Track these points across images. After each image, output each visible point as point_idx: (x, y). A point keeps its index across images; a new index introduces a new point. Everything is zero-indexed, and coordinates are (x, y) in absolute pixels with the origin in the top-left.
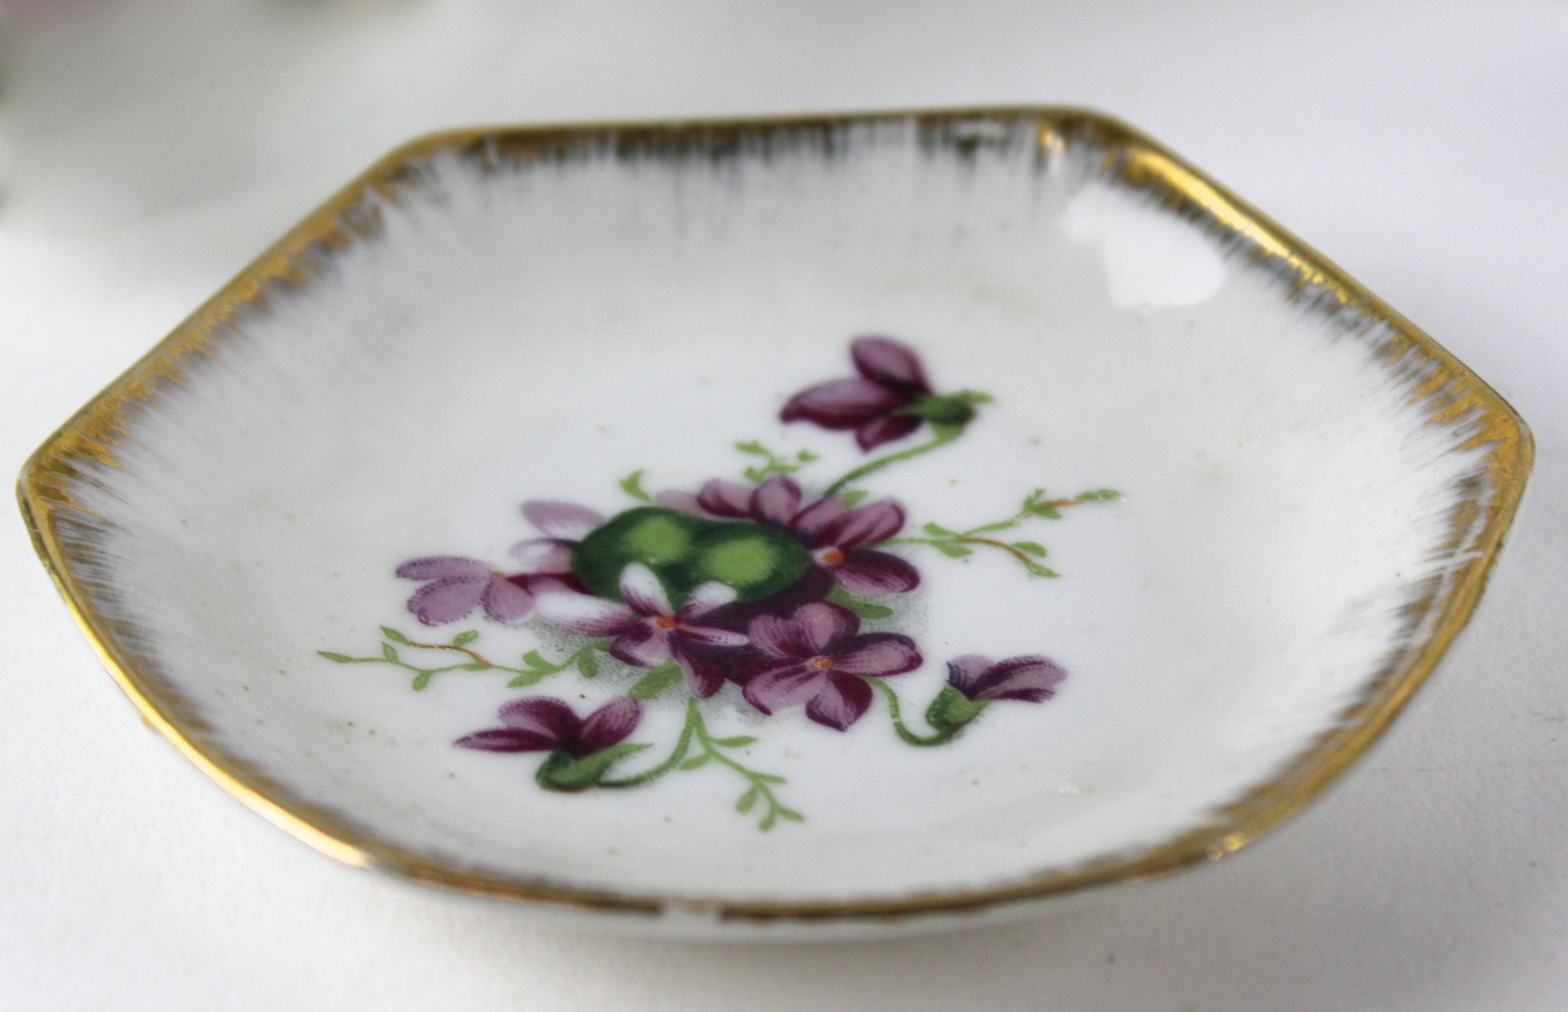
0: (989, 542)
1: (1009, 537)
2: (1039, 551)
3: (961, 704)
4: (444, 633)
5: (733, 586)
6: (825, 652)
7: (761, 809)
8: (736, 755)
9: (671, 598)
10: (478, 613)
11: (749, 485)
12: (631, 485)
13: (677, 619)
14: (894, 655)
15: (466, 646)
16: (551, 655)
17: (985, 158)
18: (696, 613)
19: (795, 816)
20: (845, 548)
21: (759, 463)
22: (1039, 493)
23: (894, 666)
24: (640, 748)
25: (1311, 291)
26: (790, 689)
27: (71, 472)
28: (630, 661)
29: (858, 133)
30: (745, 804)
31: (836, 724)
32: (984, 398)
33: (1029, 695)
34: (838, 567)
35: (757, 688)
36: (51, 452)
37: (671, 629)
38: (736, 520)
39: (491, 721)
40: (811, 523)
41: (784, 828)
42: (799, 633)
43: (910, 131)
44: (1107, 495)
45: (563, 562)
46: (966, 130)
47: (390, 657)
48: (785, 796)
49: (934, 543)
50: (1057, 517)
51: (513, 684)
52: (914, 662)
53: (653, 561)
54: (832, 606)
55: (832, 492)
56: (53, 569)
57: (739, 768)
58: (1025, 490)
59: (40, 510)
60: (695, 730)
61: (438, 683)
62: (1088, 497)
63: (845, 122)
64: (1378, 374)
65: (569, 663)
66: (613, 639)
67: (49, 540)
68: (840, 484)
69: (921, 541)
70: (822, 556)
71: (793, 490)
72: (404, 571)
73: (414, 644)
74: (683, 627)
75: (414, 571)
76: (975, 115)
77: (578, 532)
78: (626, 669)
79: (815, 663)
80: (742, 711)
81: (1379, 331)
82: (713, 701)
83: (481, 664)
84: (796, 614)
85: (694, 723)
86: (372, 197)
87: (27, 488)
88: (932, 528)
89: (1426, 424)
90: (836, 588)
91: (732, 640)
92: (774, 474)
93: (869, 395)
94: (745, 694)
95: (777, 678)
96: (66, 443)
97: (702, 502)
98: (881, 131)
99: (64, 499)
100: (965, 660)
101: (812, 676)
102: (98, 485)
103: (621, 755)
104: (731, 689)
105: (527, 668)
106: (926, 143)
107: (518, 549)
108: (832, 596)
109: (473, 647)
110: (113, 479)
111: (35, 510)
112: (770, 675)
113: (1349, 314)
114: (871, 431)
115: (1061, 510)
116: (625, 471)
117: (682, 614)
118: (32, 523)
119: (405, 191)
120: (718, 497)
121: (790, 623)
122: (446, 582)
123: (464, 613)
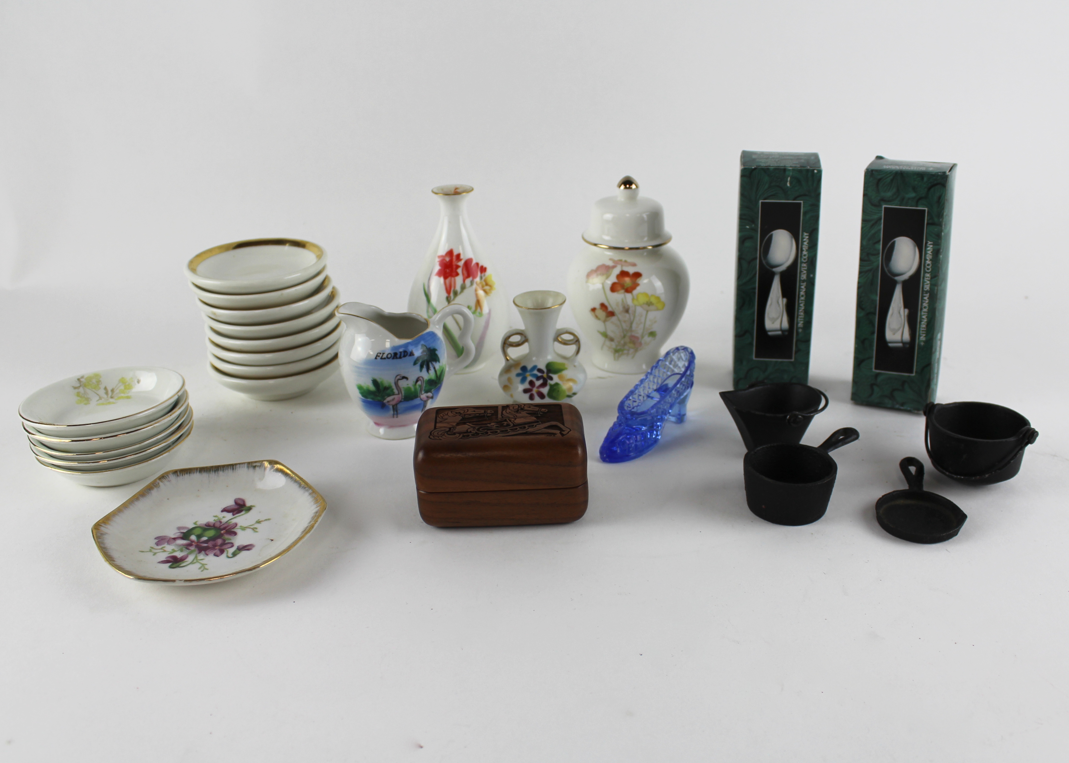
0: (249, 528)
1: (252, 527)
2: (256, 528)
3: (238, 551)
4: (160, 547)
5: (208, 537)
6: (219, 546)
7: (202, 569)
8: (200, 561)
9: (197, 539)
10: (166, 543)
11: (214, 522)
12: (195, 523)
13: (197, 543)
14: (230, 545)
15: (163, 549)
16: (176, 549)
17: (257, 468)
18: (201, 541)
19: (207, 569)
20: (226, 530)
21: (216, 518)
22: (259, 520)
23: (229, 547)
24: (186, 561)
25: (302, 486)
26: (212, 551)
27: (101, 526)
28: (188, 549)
29: (238, 466)
30: (200, 568)
31: (217, 556)
32: (254, 506)
33: (248, 550)
34: (224, 533)
35: (207, 552)
36: (98, 523)
37: (196, 544)
38: (210, 527)
39: (164, 559)
40: (222, 527)
41: (205, 571)
42: (216, 543)
43: (246, 465)
44: (269, 519)
45: (181, 535)
46: (254, 464)
47: (150, 551)
48: (206, 567)
49: (240, 529)
50: (260, 523)
51: (169, 554)
52: (232, 546)
53: (196, 534)
54: (222, 539)
55: (226, 522)
56: (95, 540)
57: (201, 563)
58: (257, 520)
59: (94, 531)
60: (195, 559)
61: (157, 554)
62: (266, 520)
63: (236, 464)
64: (309, 497)
65: (179, 550)
66: (186, 546)
67: (95, 536)
68: (228, 521)
69: (239, 528)
70: (222, 532)
71: (221, 522)
72: (156, 539)
73: (155, 549)
74: (198, 544)
75: (158, 538)
76: (256, 462)
77: (185, 531)
78: (188, 550)
79: (217, 548)
80: (204, 555)
81: (310, 491)
82: (200, 554)
83: (165, 551)
84: (216, 541)
85: (196, 557)
86: (158, 481)
87: (93, 528)
88: (241, 526)
89: (314, 504)
90: (224, 536)
91: (206, 545)
92: (218, 520)
93: (236, 507)
94: (205, 553)
95: (211, 550)
96: (101, 521)
97: (206, 525)
98: (241, 465)
99: (99, 530)
100: (240, 545)
101: (216, 549)
102: (105, 527)
103: (183, 563)
104: (203, 552)
105: (172, 551)
106: (248, 467)
107: (175, 534)
108: (222, 538)
109: (165, 549)
110: (108, 526)
111: (93, 531)
112: (210, 550)
113: (307, 489)
114: (235, 512)
115: (261, 522)
116: (194, 522)
117: (198, 542)
118: (93, 533)
119: (164, 480)
120: (208, 524)
121: (215, 542)
122: (162, 539)
123: (164, 544)
